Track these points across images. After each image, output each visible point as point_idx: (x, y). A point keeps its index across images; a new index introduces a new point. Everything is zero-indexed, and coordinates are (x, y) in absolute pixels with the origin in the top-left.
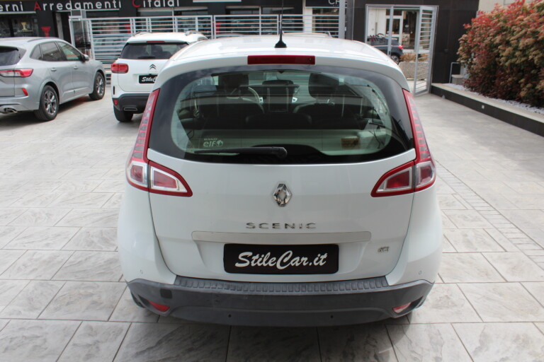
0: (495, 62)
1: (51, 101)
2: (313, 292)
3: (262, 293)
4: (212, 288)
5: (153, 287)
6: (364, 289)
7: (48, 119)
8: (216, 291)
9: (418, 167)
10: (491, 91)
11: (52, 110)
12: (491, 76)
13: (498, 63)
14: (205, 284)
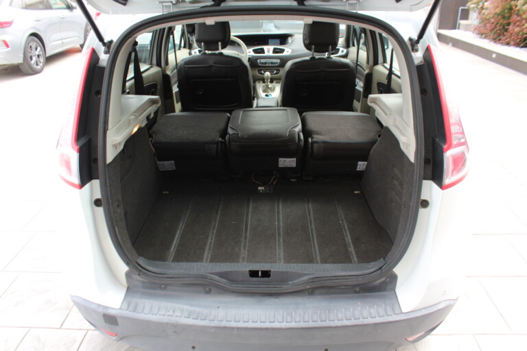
0: (511, 6)
1: (37, 53)
2: (302, 323)
3: (233, 324)
4: (168, 316)
5: (94, 311)
6: (369, 319)
7: (35, 72)
8: (173, 320)
9: (449, 155)
10: (503, 38)
11: (39, 63)
12: (504, 22)
13: (514, 7)
14: (159, 309)
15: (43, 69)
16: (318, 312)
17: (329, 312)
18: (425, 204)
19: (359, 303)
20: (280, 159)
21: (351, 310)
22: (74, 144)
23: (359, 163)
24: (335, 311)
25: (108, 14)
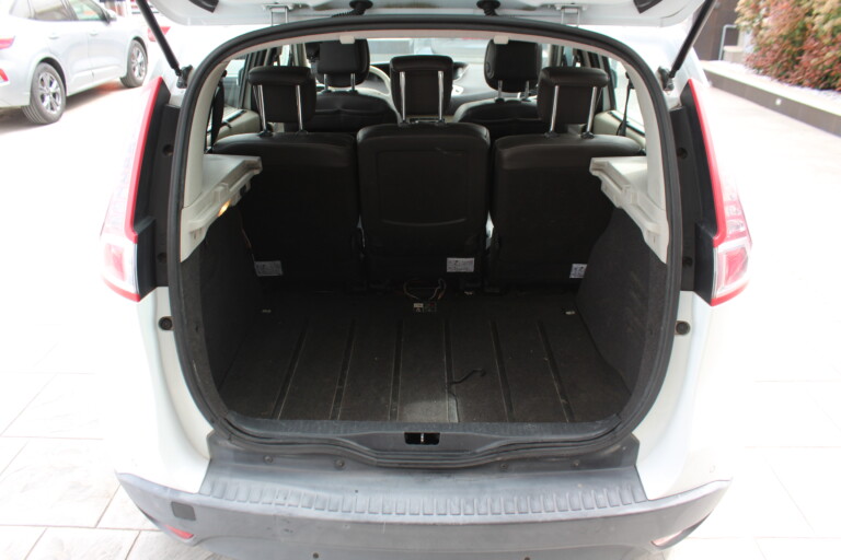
0: (805, 25)
1: (52, 90)
2: (490, 515)
3: (381, 518)
4: (277, 504)
5: (157, 497)
6: (596, 509)
7: (47, 121)
8: (285, 510)
9: (722, 251)
10: (792, 75)
11: (54, 106)
12: (794, 50)
13: (809, 27)
14: (262, 494)
15: (61, 115)
16: (515, 499)
17: (532, 498)
18: (683, 328)
19: (580, 485)
20: (449, 259)
21: (567, 495)
22: (130, 230)
23: (575, 266)
24: (542, 497)
25: (185, 24)
